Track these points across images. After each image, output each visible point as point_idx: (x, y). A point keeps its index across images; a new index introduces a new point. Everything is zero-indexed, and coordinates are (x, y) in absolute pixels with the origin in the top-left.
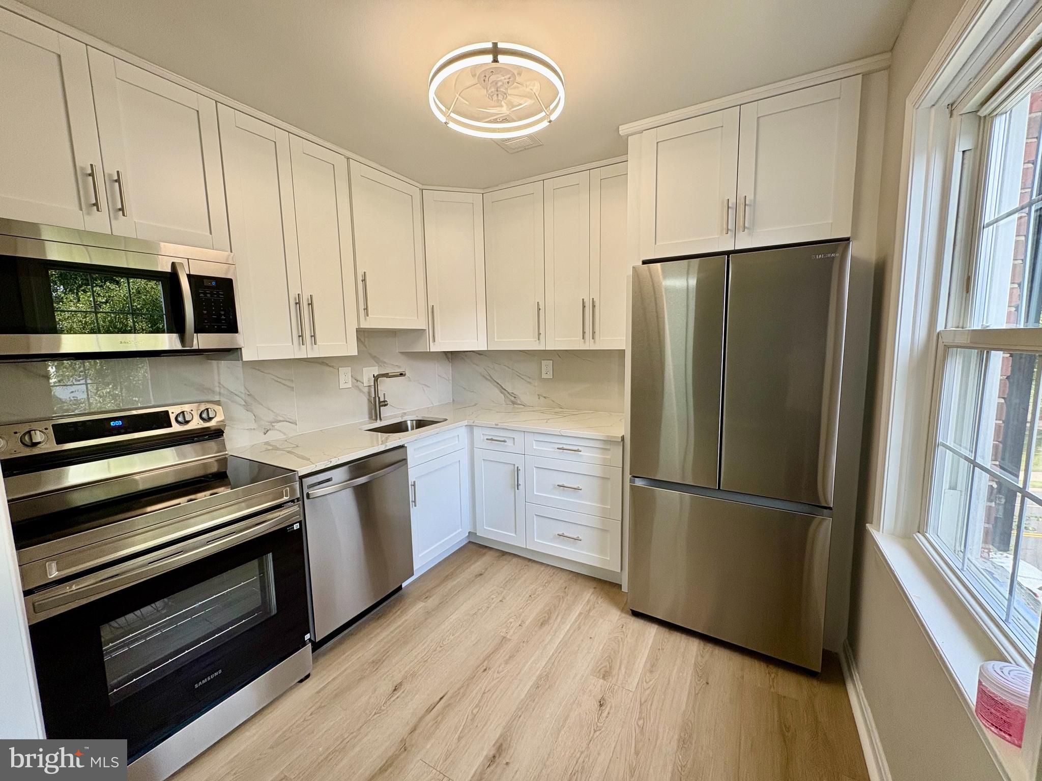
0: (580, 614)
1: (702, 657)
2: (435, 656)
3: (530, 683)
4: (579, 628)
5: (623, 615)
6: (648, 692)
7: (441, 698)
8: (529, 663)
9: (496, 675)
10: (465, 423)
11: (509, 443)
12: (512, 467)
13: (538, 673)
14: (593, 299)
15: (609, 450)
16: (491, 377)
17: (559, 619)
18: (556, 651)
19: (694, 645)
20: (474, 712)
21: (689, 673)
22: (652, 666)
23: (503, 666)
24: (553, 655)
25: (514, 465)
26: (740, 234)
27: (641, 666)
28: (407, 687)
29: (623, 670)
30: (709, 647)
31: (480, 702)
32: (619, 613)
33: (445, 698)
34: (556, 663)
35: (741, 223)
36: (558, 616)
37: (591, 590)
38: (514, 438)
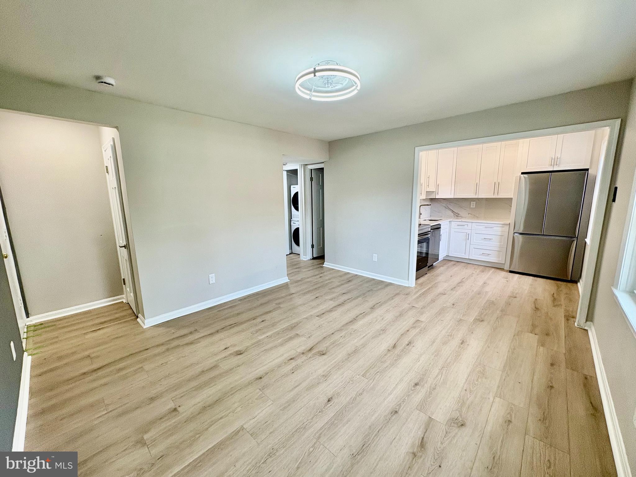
5: (507, 273)
10: (449, 220)
11: (466, 226)
12: (466, 234)
14: (499, 182)
15: (504, 227)
16: (448, 207)
25: (467, 233)
26: (555, 166)
32: (505, 272)
35: (556, 163)
38: (468, 225)
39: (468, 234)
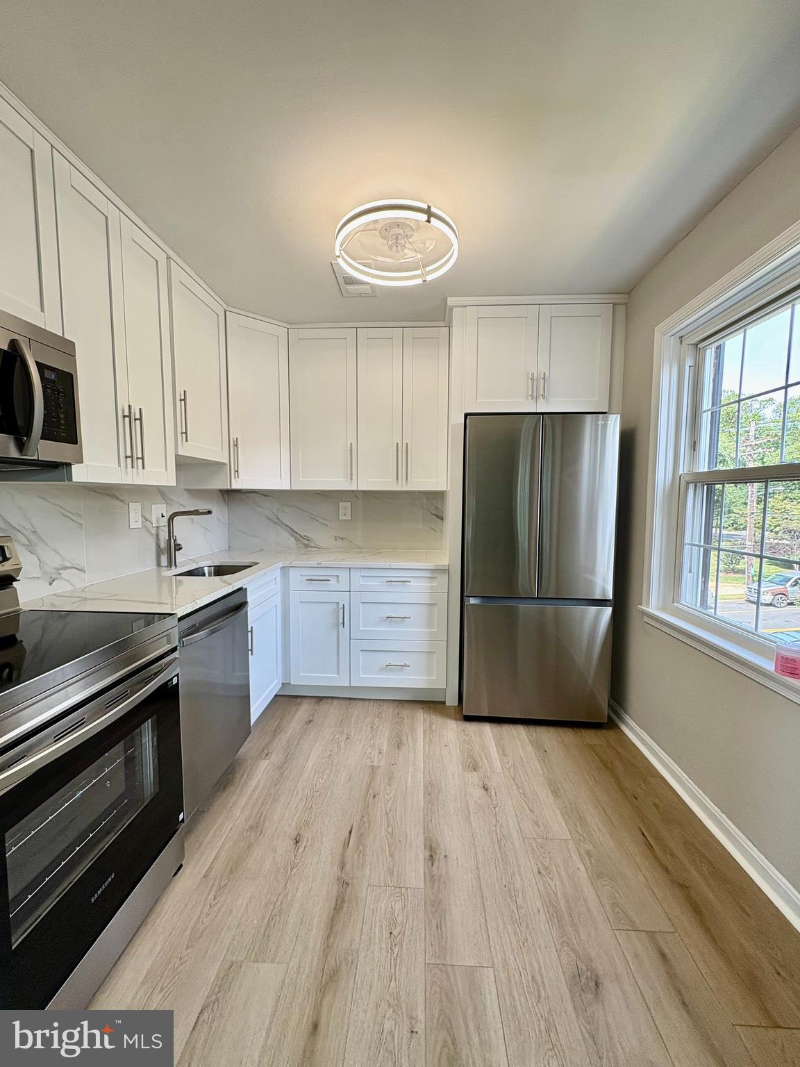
0: (424, 731)
1: (532, 735)
2: (317, 802)
3: (421, 793)
4: (431, 741)
5: (459, 723)
6: (512, 769)
7: (350, 832)
8: (410, 779)
9: (388, 797)
10: (281, 564)
11: (333, 582)
12: (335, 606)
13: (422, 784)
14: (407, 443)
15: (435, 578)
16: (278, 518)
17: (410, 739)
18: (425, 763)
19: (521, 730)
20: (389, 830)
21: (530, 748)
22: (503, 752)
23: (388, 788)
24: (424, 768)
25: (338, 603)
26: (541, 400)
27: (496, 753)
28: (307, 835)
29: (486, 761)
30: (532, 728)
31: (388, 821)
32: (455, 722)
33: (353, 830)
34: (431, 772)
35: (541, 393)
36: (407, 738)
37: (421, 712)
38: (338, 576)
39: (341, 606)
